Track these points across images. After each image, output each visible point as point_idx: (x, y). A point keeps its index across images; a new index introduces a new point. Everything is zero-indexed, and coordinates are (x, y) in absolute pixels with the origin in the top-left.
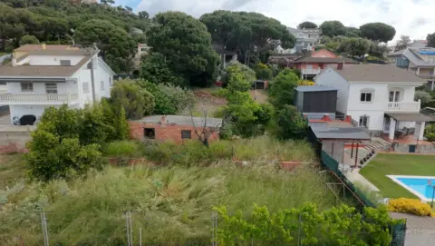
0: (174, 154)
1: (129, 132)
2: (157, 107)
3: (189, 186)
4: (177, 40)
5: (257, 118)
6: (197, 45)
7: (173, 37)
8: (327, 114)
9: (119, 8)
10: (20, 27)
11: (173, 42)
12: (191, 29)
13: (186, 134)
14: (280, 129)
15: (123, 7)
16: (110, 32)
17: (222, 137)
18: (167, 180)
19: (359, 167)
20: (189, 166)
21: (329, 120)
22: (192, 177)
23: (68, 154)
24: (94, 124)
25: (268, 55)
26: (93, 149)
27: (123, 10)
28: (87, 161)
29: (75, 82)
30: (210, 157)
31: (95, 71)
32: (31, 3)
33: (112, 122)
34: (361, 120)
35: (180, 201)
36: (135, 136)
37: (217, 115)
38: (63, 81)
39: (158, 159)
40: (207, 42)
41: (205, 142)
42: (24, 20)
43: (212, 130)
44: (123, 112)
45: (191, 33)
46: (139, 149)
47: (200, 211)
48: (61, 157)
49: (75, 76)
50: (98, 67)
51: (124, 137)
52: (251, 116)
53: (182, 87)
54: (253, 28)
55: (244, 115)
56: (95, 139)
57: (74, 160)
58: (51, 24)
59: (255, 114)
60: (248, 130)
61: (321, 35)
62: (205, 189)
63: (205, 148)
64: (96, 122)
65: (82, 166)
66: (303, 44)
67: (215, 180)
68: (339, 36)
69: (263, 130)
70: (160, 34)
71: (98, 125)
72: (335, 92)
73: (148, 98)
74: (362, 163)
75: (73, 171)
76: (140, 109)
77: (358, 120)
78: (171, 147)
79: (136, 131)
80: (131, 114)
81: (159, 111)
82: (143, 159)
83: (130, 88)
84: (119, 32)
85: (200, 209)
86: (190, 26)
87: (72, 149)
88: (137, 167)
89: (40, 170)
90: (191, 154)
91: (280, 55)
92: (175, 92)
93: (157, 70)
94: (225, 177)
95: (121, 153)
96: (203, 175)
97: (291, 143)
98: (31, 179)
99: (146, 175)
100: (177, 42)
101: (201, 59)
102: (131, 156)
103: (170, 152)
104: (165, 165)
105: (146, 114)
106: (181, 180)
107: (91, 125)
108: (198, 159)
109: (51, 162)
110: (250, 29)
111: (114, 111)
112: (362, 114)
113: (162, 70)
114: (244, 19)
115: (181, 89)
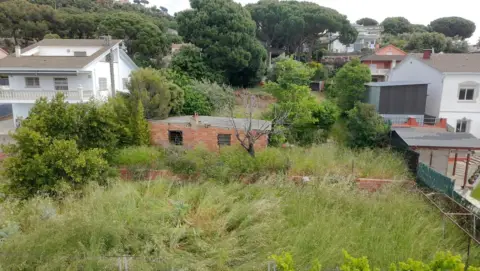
0: (207, 165)
1: (149, 135)
2: (188, 105)
3: (227, 211)
4: (215, 28)
5: (317, 120)
6: (239, 34)
7: (210, 24)
8: (412, 116)
9: (154, 9)
10: (43, 25)
11: (208, 29)
12: (232, 15)
13: (224, 139)
14: (351, 135)
15: (158, 8)
16: (139, 26)
17: (272, 143)
18: (195, 202)
19: (470, 188)
20: (227, 181)
21: (417, 124)
22: (232, 198)
23: (60, 162)
24: (100, 123)
25: (321, 55)
26: (95, 156)
27: (158, 11)
28: (86, 172)
29: (89, 75)
30: (257, 169)
31: (115, 65)
32: (61, 4)
33: (127, 122)
34: (458, 126)
35: (213, 234)
36: (156, 141)
37: (265, 117)
38: (74, 74)
39: (185, 171)
40: (251, 31)
41: (250, 150)
42: (48, 18)
43: (259, 134)
44: (141, 108)
45: (231, 19)
46: (161, 157)
47: (244, 253)
48: (49, 166)
49: (88, 68)
50: (120, 61)
51: (142, 142)
52: (309, 118)
53: (220, 84)
54: (306, 18)
55: (301, 117)
56: (100, 143)
57: (67, 170)
58: (76, 22)
59: (315, 115)
60: (305, 136)
61: (382, 33)
62: (250, 217)
63: (249, 156)
64: (102, 120)
65: (78, 179)
66: (363, 42)
67: (266, 202)
68: (405, 34)
69: (326, 137)
70: (194, 20)
71: (105, 124)
72: (424, 86)
73: (175, 93)
74: (471, 182)
75: (65, 185)
76: (164, 106)
77: (454, 126)
78: (203, 156)
79: (159, 134)
80: (152, 113)
81: (189, 110)
82: (165, 171)
83: (151, 78)
84: (149, 26)
85: (245, 249)
86: (231, 11)
87: (67, 155)
88: (156, 182)
89: (22, 183)
90: (230, 166)
91: (336, 54)
92: (210, 89)
93: (189, 64)
94: (280, 199)
95: (136, 163)
96: (247, 196)
97: (368, 152)
98: (7, 196)
99: (168, 193)
100: (214, 30)
101: (243, 51)
102: (149, 166)
103: (202, 162)
104: (194, 179)
105: (173, 113)
106: (216, 202)
107: (95, 124)
108: (240, 172)
109: (36, 172)
110: (302, 20)
111: (130, 108)
112: (460, 117)
113: (195, 65)
114: (294, 9)
115: (218, 86)
